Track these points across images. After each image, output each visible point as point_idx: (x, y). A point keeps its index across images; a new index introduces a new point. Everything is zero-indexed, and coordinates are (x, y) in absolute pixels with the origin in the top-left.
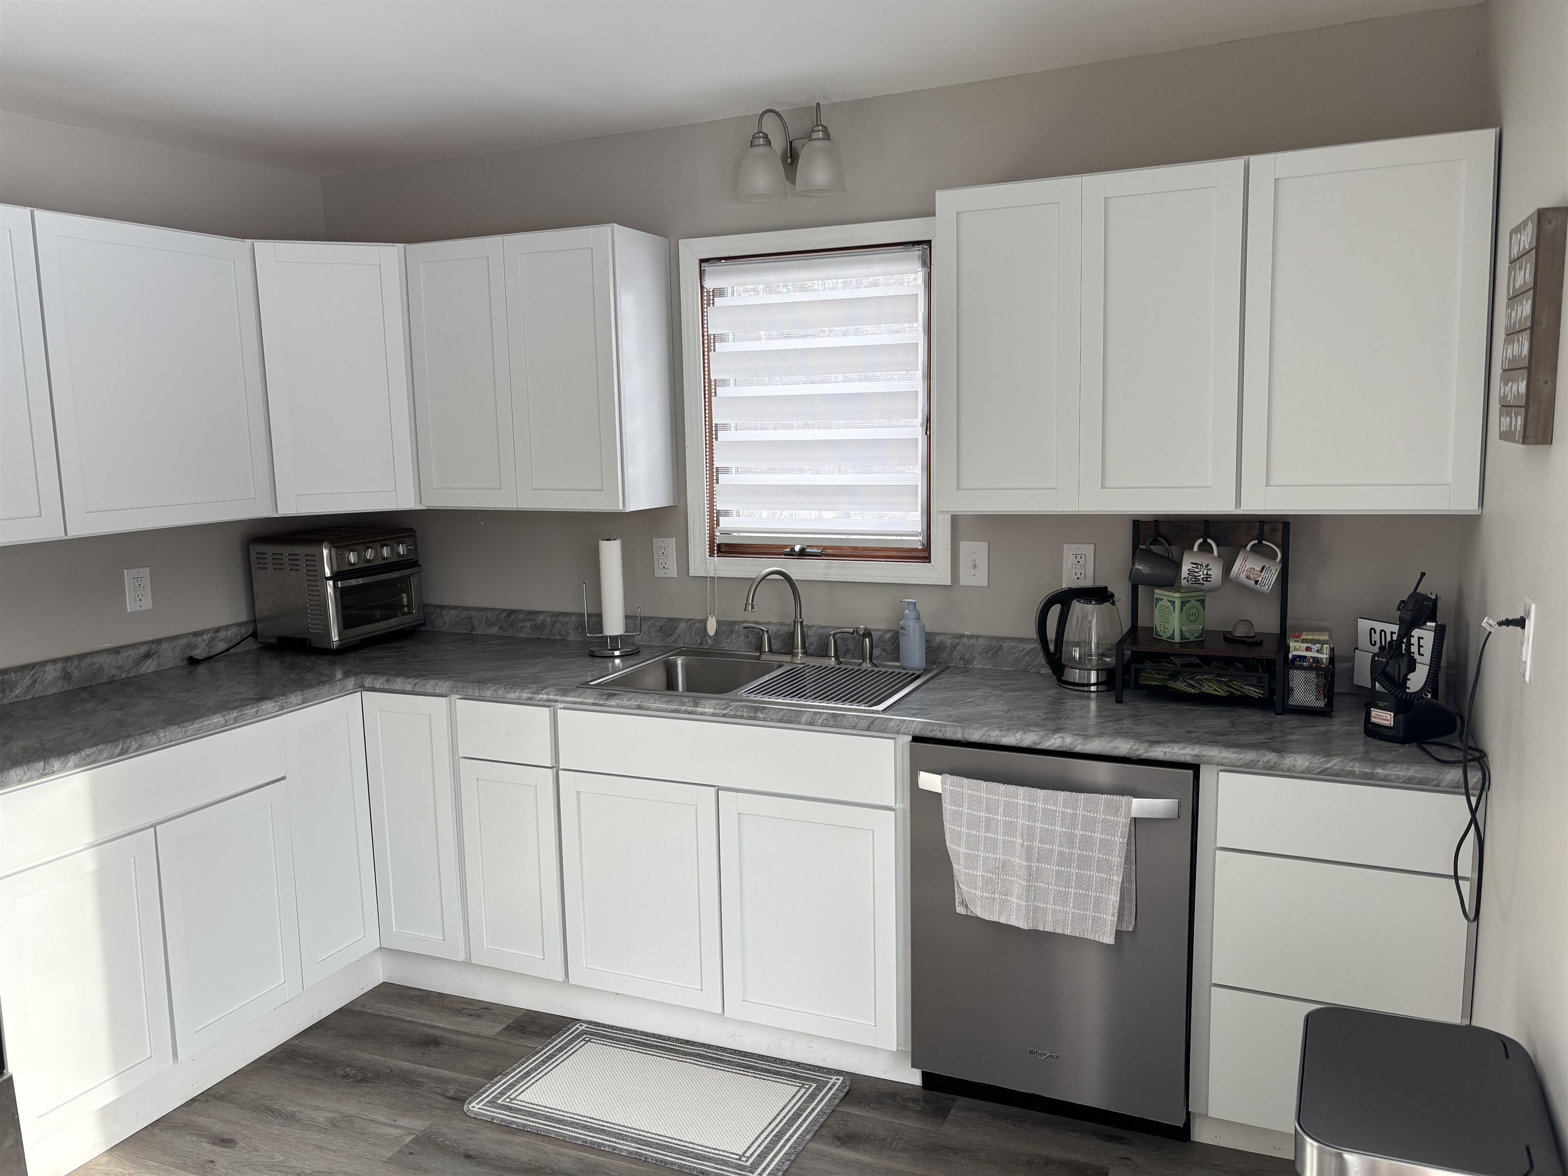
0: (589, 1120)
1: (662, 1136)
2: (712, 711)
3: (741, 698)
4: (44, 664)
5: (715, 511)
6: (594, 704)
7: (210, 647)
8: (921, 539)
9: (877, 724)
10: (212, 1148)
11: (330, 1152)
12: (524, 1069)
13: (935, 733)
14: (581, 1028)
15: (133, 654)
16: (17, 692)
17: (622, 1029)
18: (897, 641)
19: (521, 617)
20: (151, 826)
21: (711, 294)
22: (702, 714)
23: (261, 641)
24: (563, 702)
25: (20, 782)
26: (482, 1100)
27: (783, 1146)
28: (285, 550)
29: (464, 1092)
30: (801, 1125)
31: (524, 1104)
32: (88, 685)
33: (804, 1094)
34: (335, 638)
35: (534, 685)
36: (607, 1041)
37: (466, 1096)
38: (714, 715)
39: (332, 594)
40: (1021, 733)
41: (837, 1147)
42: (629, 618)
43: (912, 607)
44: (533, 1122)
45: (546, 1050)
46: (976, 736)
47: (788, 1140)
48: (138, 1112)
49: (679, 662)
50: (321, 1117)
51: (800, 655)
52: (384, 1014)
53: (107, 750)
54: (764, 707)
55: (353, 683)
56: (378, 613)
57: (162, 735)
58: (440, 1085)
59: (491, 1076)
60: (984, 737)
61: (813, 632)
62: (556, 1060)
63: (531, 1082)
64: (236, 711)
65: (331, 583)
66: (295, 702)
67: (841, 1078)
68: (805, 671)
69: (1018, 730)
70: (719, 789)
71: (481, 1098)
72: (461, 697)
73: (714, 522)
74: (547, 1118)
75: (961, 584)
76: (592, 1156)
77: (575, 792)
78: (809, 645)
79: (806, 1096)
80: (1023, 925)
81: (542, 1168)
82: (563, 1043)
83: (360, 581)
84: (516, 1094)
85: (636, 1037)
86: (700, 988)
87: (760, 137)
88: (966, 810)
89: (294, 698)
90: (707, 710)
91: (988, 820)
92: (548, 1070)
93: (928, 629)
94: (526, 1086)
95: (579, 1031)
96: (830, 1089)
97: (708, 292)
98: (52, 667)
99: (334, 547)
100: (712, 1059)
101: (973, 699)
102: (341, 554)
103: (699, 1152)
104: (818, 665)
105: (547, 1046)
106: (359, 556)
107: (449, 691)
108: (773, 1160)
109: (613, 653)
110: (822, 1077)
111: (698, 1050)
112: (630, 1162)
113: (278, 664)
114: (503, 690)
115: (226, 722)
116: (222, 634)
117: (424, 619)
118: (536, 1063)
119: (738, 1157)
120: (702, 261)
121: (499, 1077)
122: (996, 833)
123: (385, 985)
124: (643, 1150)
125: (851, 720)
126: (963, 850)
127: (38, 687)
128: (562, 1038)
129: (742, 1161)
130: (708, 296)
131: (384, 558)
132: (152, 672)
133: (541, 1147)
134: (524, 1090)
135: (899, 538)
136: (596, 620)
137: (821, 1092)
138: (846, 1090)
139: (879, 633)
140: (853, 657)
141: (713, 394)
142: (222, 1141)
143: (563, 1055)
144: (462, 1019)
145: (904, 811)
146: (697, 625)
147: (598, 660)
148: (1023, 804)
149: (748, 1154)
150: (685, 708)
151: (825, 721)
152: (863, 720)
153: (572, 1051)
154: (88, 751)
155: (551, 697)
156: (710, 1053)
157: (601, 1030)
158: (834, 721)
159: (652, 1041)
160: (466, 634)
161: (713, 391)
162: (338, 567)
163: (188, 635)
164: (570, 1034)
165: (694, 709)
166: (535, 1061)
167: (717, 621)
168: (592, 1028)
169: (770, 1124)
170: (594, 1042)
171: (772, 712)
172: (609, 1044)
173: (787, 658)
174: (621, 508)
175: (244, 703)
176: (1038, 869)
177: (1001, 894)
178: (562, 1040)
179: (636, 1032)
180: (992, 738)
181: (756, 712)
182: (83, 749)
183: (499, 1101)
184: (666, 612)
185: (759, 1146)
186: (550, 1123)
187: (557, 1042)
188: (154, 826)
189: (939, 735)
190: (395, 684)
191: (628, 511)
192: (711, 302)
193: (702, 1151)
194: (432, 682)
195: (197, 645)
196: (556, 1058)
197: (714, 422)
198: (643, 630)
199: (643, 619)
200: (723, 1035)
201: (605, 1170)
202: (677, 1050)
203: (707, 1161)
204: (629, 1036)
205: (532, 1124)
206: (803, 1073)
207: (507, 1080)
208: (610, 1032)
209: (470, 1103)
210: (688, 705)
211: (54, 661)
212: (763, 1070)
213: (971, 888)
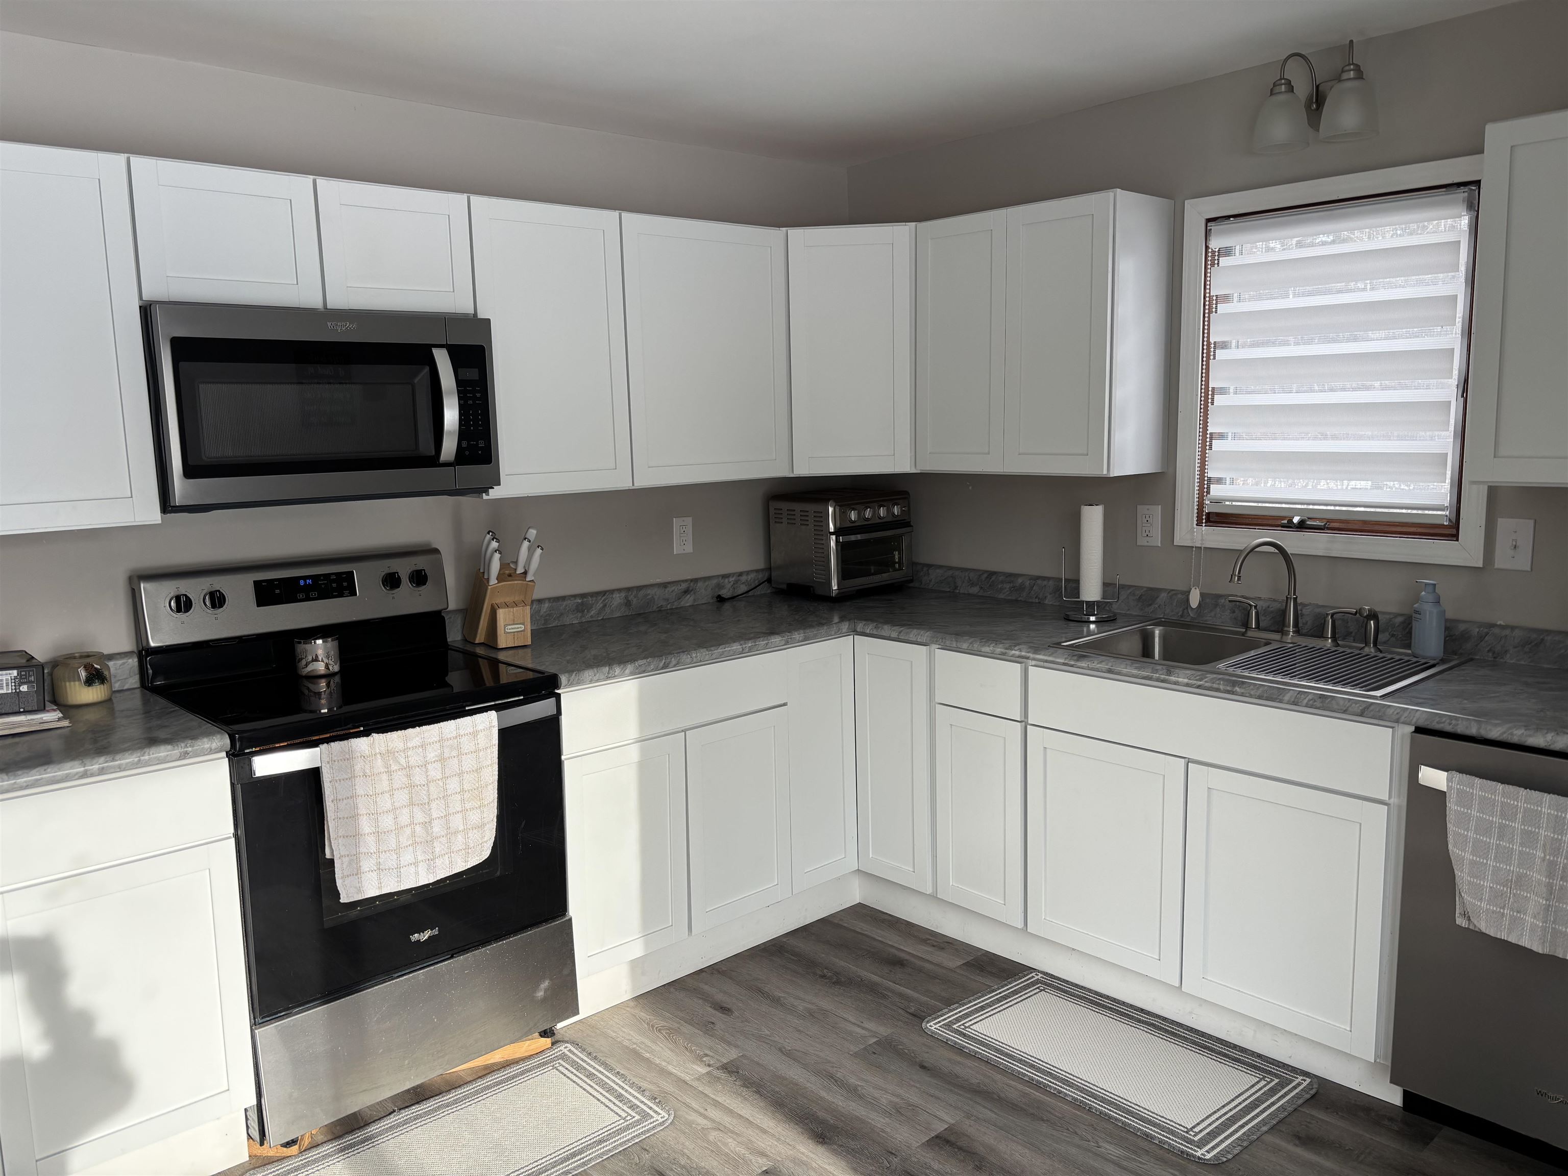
0: (1037, 1061)
1: (1108, 1092)
2: (1186, 681)
3: (1219, 670)
4: (612, 592)
5: (1206, 478)
6: (1064, 664)
7: (734, 588)
8: (1448, 513)
9: (1372, 711)
10: (714, 1012)
11: (807, 1037)
12: (979, 1003)
13: (1442, 725)
14: (1037, 977)
15: (677, 589)
16: (592, 613)
17: (1077, 986)
18: (1410, 626)
19: (1001, 578)
20: (682, 731)
21: (1217, 254)
22: (1176, 683)
23: (774, 586)
24: (1034, 659)
25: (591, 682)
26: (939, 1022)
27: (1236, 1131)
28: (798, 507)
29: (924, 1012)
30: (1257, 1116)
31: (977, 1033)
32: (642, 612)
33: (1265, 1086)
34: (835, 587)
35: (1008, 642)
36: (1059, 994)
37: (925, 1016)
38: (1187, 685)
39: (834, 547)
40: (1553, 734)
41: (1296, 1145)
42: (1107, 585)
43: (1430, 589)
44: (984, 1051)
45: (1002, 990)
46: (1495, 733)
47: (1242, 1126)
48: (660, 971)
49: (1157, 632)
50: (801, 1006)
51: (1291, 634)
52: (859, 930)
53: (654, 663)
54: (1242, 681)
55: (847, 627)
56: (873, 569)
57: (694, 655)
58: (903, 1001)
59: (949, 1003)
60: (1505, 735)
61: (1308, 610)
62: (1010, 1001)
63: (985, 1016)
64: (750, 642)
65: (834, 537)
66: (798, 638)
67: (1308, 1080)
68: (1295, 650)
69: (1549, 730)
70: (1189, 761)
71: (938, 1020)
72: (940, 647)
73: (1204, 489)
74: (997, 1050)
75: (1496, 566)
76: (1038, 1094)
77: (1042, 748)
78: (1303, 624)
79: (1266, 1089)
80: (1537, 947)
81: (988, 1093)
82: (1018, 987)
83: (859, 537)
84: (970, 1023)
85: (1090, 996)
86: (1158, 958)
87: (1282, 84)
88: (1474, 813)
89: (797, 636)
90: (1180, 680)
91: (1502, 827)
92: (1002, 1008)
93: (1450, 615)
94: (980, 1018)
95: (1034, 979)
96: (1295, 1088)
97: (1213, 252)
98: (618, 595)
99: (839, 506)
100: (1166, 1031)
101: (1498, 695)
102: (843, 512)
103: (1146, 1116)
104: (1311, 646)
105: (1003, 987)
106: (859, 514)
107: (930, 640)
108: (1224, 1142)
109: (1089, 618)
110: (1286, 1074)
111: (1152, 1020)
112: (1074, 1108)
113: (786, 607)
114: (978, 643)
115: (743, 650)
116: (744, 578)
117: (913, 576)
118: (991, 1000)
119: (1186, 1130)
120: (1208, 220)
121: (956, 1005)
122: (1511, 841)
123: (860, 905)
124: (1088, 1100)
125: (1341, 703)
126: (1468, 856)
127: (608, 610)
128: (1018, 982)
129: (1190, 1135)
130: (1213, 255)
131: (880, 518)
132: (690, 606)
133: (990, 1075)
134: (978, 1022)
135: (1420, 512)
136: (1074, 585)
137: (1283, 1088)
138: (1313, 1092)
139: (1388, 617)
140: (1354, 640)
141: (1212, 357)
142: (721, 1008)
143: (1017, 998)
144: (926, 948)
145: (1399, 807)
146: (1180, 596)
147: (1072, 624)
148: (1548, 813)
149: (1196, 1130)
150: (1158, 675)
151: (1311, 702)
152: (1356, 704)
153: (1027, 996)
154: (641, 662)
155: (1023, 654)
156: (1165, 1025)
157: (1056, 982)
158: (1322, 702)
159: (1106, 1002)
160: (949, 592)
161: (1212, 354)
162: (840, 524)
163: (718, 576)
164: (1025, 981)
165: (1167, 677)
166: (990, 998)
167: (1201, 594)
168: (1047, 979)
169: (1224, 1106)
170: (1048, 992)
171: (1252, 687)
172: (1063, 997)
173: (1277, 636)
174: (1105, 472)
175: (756, 636)
176: (1561, 888)
177: (1512, 909)
178: (1018, 985)
179: (1090, 990)
180: (1515, 737)
181: (1234, 686)
182: (637, 661)
183: (955, 1026)
184: (1146, 582)
185: (1210, 1125)
186: (1000, 1056)
187: (1012, 985)
188: (685, 731)
189: (1448, 728)
190: (883, 631)
191: (1112, 475)
192: (1216, 262)
193: (1148, 1115)
194: (915, 631)
195: (723, 586)
196: (1010, 999)
197: (1211, 386)
198: (1121, 598)
199: (1123, 587)
200: (1180, 1010)
201: (1049, 1109)
202: (1130, 1015)
203: (1152, 1126)
204: (1083, 993)
205: (983, 1052)
206: (1265, 1065)
207: (964, 1010)
208: (1065, 986)
209: (928, 1022)
210: (1161, 672)
211: (619, 590)
212: (1220, 1053)
213: (1475, 899)
